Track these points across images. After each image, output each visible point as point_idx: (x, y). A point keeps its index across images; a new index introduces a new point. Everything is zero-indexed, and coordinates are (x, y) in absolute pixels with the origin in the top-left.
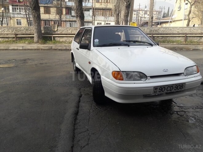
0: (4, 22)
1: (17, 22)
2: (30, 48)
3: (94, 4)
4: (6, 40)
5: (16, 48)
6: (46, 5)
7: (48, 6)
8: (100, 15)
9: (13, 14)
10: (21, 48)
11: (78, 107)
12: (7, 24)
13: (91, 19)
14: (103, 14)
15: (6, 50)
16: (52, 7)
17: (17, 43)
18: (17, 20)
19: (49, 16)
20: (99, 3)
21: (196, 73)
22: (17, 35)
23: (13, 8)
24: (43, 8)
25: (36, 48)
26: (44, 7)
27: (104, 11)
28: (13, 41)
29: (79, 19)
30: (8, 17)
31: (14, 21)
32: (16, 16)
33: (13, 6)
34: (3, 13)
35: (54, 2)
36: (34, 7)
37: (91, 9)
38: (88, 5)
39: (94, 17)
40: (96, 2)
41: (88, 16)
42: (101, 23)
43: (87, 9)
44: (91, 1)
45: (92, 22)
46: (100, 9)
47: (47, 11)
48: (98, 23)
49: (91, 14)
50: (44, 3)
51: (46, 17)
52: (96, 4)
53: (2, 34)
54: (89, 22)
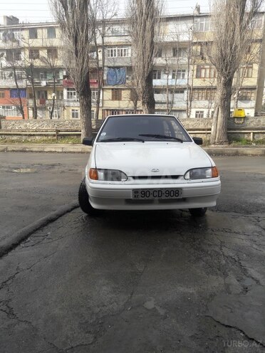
0: (54, 114)
1: (73, 114)
2: (72, 150)
3: (190, 81)
4: (45, 138)
5: (53, 150)
6: (115, 87)
7: (119, 87)
8: (202, 98)
9: (68, 101)
10: (60, 150)
11: (60, 216)
12: (59, 117)
14: (207, 96)
15: (40, 152)
16: (123, 89)
17: (57, 143)
18: (73, 110)
19: (119, 103)
20: (200, 79)
21: (209, 177)
22: (59, 131)
23: (68, 93)
24: (111, 91)
25: (80, 150)
26: (112, 89)
27: (209, 91)
28: (53, 140)
30: (60, 106)
31: (68, 112)
32: (72, 104)
33: (68, 89)
34: (54, 100)
35: (127, 81)
36: (83, 91)
37: (185, 89)
38: (182, 82)
39: (191, 101)
40: (194, 77)
41: (180, 101)
42: (202, 112)
43: (181, 91)
44: (186, 76)
45: (187, 111)
46: (202, 89)
47: (116, 96)
48: (197, 112)
49: (185, 98)
50: (112, 83)
51: (114, 105)
52: (194, 80)
53: (39, 131)
54: (181, 111)
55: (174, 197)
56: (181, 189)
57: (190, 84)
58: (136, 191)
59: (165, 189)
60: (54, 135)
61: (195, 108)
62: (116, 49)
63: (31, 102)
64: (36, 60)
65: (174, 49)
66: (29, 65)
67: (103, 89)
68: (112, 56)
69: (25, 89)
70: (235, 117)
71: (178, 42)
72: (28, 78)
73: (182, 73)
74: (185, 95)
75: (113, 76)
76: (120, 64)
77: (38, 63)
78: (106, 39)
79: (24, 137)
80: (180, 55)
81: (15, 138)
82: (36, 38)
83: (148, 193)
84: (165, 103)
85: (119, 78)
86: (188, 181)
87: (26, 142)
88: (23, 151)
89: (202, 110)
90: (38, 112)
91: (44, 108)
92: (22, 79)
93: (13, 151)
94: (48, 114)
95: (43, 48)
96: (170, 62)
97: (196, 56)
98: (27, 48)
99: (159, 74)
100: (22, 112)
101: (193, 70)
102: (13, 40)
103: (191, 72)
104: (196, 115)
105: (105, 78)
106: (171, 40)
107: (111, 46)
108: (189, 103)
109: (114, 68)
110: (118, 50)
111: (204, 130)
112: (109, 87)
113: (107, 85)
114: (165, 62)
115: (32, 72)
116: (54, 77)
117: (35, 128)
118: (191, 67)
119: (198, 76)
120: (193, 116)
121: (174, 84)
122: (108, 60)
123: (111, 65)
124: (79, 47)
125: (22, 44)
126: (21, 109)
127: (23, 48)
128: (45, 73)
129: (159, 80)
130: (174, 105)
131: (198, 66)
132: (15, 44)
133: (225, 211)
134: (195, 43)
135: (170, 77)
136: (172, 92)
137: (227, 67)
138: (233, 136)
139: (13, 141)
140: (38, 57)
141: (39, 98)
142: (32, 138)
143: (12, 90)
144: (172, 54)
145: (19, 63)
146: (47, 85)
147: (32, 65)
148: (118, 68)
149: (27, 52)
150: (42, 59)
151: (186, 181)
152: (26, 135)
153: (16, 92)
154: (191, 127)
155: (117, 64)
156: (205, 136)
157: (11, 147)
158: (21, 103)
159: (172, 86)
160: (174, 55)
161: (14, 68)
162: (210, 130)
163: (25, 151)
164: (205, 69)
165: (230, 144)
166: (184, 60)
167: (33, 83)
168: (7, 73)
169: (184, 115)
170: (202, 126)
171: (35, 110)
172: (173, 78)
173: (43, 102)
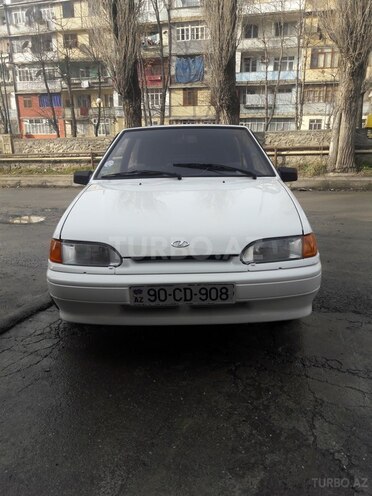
0: (101, 129)
3: (301, 74)
4: (76, 166)
6: (188, 86)
7: (194, 86)
8: (319, 100)
9: (120, 109)
12: (108, 133)
13: (294, 111)
14: (327, 96)
16: (201, 89)
19: (194, 110)
20: (317, 70)
21: (295, 257)
22: (97, 155)
24: (181, 92)
26: (184, 89)
27: (330, 89)
28: (88, 169)
29: (225, 114)
30: (109, 117)
31: (121, 125)
34: (99, 108)
35: (206, 77)
36: (128, 92)
37: (294, 85)
38: (288, 76)
39: (302, 104)
40: (308, 66)
41: (286, 104)
42: (319, 121)
43: (286, 88)
44: (295, 66)
45: (296, 119)
46: (319, 85)
47: (190, 99)
48: (312, 121)
49: (294, 100)
50: (184, 80)
51: (188, 112)
52: (307, 72)
53: (67, 155)
54: (287, 119)
55: (219, 302)
56: (232, 284)
57: (301, 78)
58: (136, 289)
59: (199, 284)
60: (89, 162)
61: (308, 114)
62: (190, 27)
63: (68, 112)
64: (74, 49)
65: (276, 25)
66: (64, 57)
67: (170, 90)
68: (183, 38)
69: (59, 94)
70: (367, 128)
71: (283, 13)
72: (63, 77)
73: (288, 61)
74: (293, 96)
75: (184, 70)
76: (196, 51)
77: (75, 54)
78: (174, 14)
79: (46, 165)
80: (285, 34)
81: (34, 166)
82: (73, 16)
83: (162, 293)
84: (263, 108)
85: (193, 72)
86: (250, 267)
87: (50, 171)
88: (43, 186)
89: (319, 117)
90: (78, 126)
91: (86, 121)
92: (55, 78)
93: (29, 186)
94: (92, 129)
95: (83, 31)
96: (270, 45)
97: (311, 34)
98: (60, 32)
99: (254, 65)
100: (56, 128)
101: (306, 57)
102: (41, 21)
103: (302, 59)
104: (310, 126)
105: (173, 72)
106: (272, 9)
107: (182, 24)
108: (299, 106)
109: (186, 56)
110: (193, 30)
111: (317, 149)
112: (179, 86)
113: (176, 83)
114: (262, 46)
115: (68, 67)
116: (99, 74)
117: (61, 151)
118: (303, 52)
119: (314, 66)
120: (305, 126)
121: (276, 78)
122: (178, 45)
123: (182, 53)
124: (120, 22)
125: (54, 27)
126: (54, 124)
127: (55, 33)
128: (87, 68)
129: (253, 74)
130: (277, 111)
131: (313, 50)
132: (43, 28)
133: (337, 310)
134: (310, 13)
135: (271, 68)
136: (273, 92)
137: (355, 44)
138: (364, 158)
139: (30, 172)
140: (76, 45)
141: (79, 105)
142: (59, 166)
143: (41, 95)
144: (273, 31)
145: (50, 55)
146: (91, 86)
147: (67, 57)
148: (192, 56)
149: (61, 39)
150: (82, 48)
151: (245, 267)
152: (49, 162)
153: (48, 98)
154: (297, 145)
155: (191, 51)
156: (319, 158)
157: (25, 180)
158: (54, 114)
159: (273, 81)
160: (277, 34)
161: (43, 63)
162: (328, 148)
163: (46, 187)
164: (325, 53)
165: (358, 171)
166: (292, 41)
167: (69, 84)
168: (34, 71)
169: (292, 126)
170: (314, 143)
171: (74, 123)
172: (275, 69)
173: (85, 112)
